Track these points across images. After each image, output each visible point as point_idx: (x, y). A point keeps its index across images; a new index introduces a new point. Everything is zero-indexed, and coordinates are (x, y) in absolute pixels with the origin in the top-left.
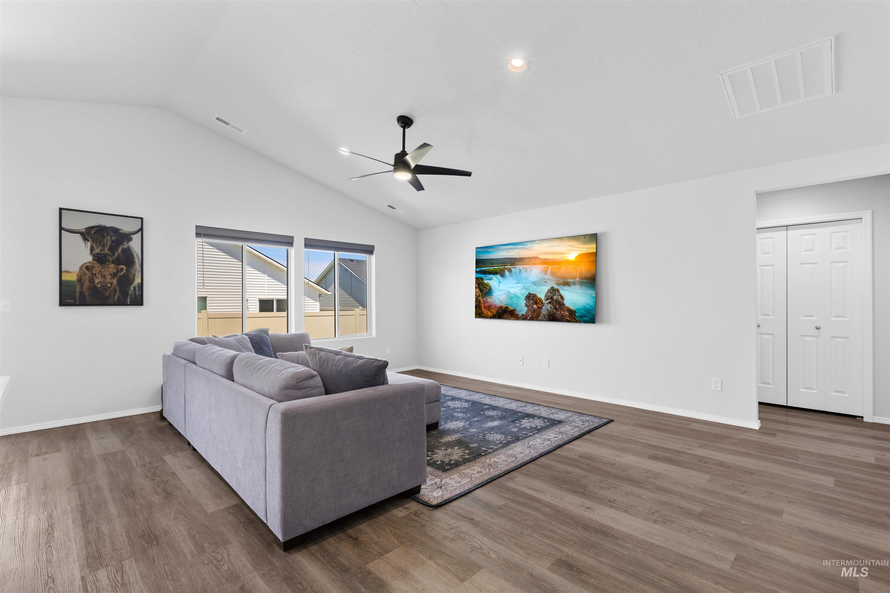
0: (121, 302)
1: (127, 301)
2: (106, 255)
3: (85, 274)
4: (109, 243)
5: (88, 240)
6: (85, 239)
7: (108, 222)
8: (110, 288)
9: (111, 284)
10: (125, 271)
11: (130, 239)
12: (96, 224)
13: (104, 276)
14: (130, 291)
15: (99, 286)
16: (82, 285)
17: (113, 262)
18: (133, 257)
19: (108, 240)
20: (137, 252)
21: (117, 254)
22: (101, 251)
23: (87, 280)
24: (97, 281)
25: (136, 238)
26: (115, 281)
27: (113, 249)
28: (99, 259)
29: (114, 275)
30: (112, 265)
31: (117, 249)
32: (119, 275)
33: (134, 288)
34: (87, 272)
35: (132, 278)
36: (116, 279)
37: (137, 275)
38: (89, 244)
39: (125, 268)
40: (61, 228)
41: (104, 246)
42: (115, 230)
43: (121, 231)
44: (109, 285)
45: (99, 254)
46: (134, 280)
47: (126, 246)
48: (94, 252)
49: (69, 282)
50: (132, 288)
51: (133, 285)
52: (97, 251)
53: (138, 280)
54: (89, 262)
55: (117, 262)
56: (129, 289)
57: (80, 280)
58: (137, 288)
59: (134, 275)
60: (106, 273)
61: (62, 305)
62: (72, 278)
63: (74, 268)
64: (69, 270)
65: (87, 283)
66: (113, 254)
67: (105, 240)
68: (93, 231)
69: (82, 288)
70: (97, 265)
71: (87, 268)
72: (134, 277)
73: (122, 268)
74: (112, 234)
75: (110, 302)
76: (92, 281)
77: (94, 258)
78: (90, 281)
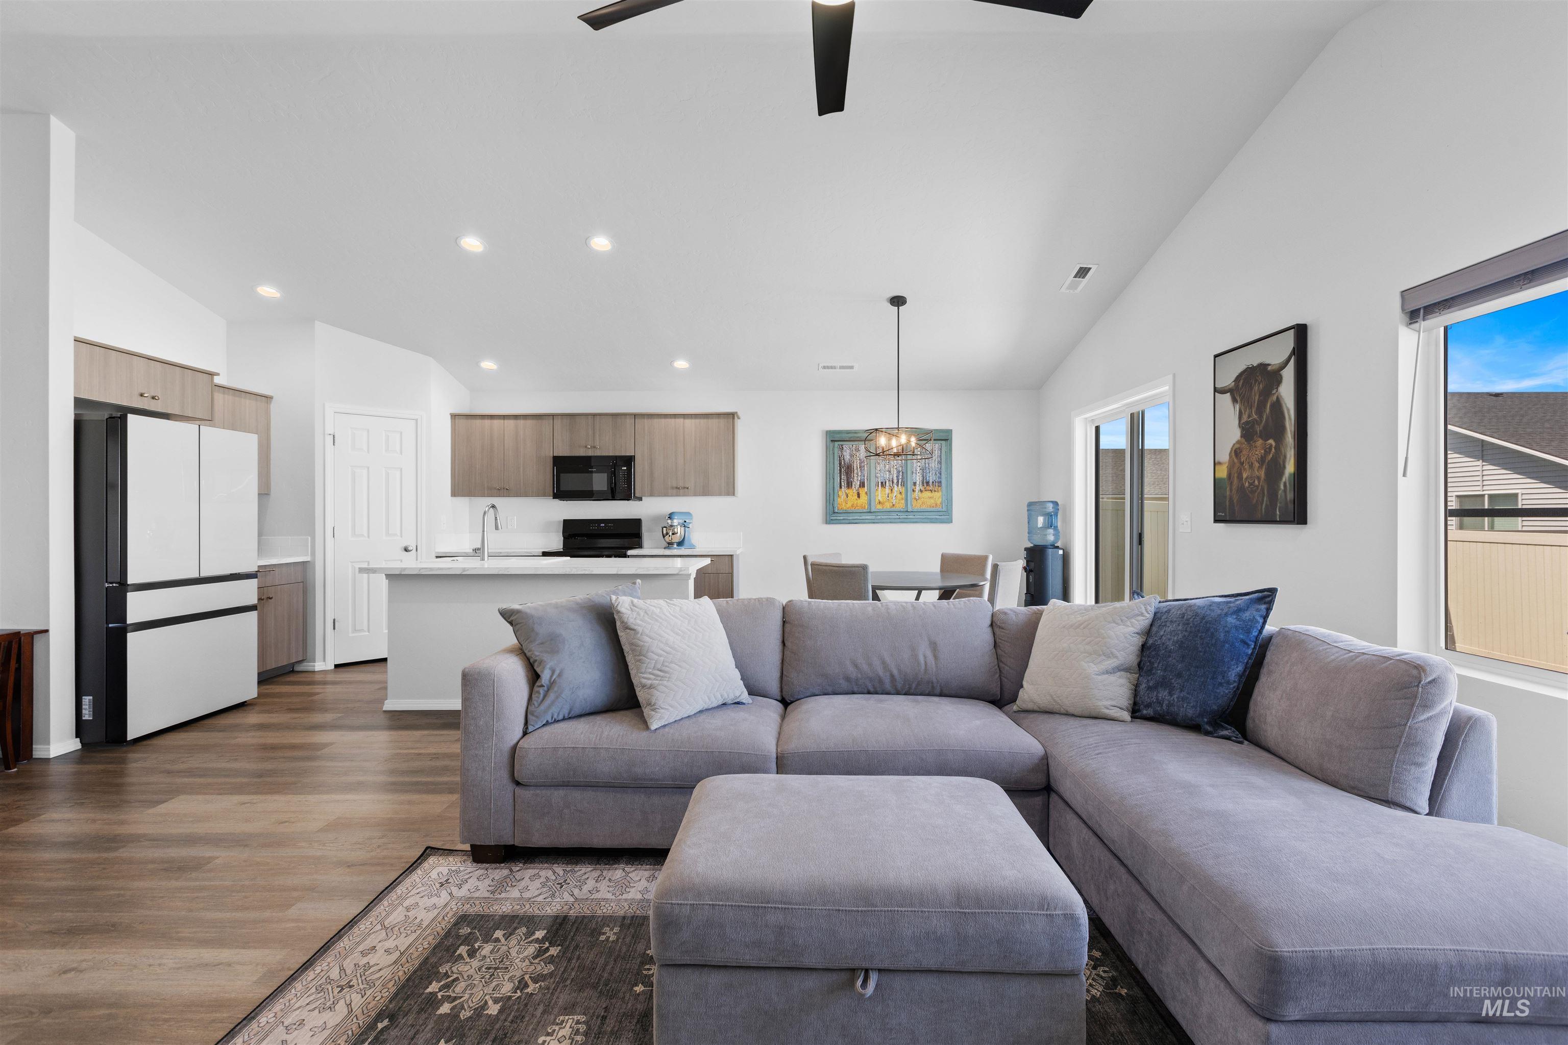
0: (1270, 517)
1: (1275, 514)
2: (1254, 422)
3: (1234, 464)
4: (1257, 397)
5: (1237, 403)
6: (1234, 400)
7: (1253, 358)
8: (1257, 487)
9: (1259, 478)
10: (1273, 450)
11: (1281, 380)
12: (1245, 367)
13: (1251, 466)
14: (1280, 492)
15: (1247, 484)
16: (1231, 484)
17: (1261, 437)
18: (1282, 417)
19: (1257, 392)
20: (1288, 405)
21: (1265, 417)
22: (1249, 416)
23: (1236, 475)
24: (1245, 476)
25: (1291, 372)
26: (1262, 474)
27: (1260, 411)
28: (1248, 431)
29: (1262, 460)
30: (1260, 442)
31: (1265, 407)
32: (1267, 461)
33: (1285, 483)
34: (1236, 460)
35: (1282, 463)
36: (1264, 469)
37: (1288, 456)
38: (1237, 408)
39: (1274, 444)
40: (1215, 391)
41: (1251, 408)
42: (1265, 367)
43: (1269, 368)
44: (1256, 482)
45: (1246, 423)
46: (1284, 467)
47: (1275, 398)
48: (1242, 421)
50: (1282, 487)
51: (1284, 480)
52: (1244, 419)
53: (1290, 468)
54: (1239, 441)
55: (1265, 436)
56: (1279, 486)
57: (1230, 475)
58: (1288, 484)
59: (1285, 457)
60: (1254, 459)
61: (1216, 521)
62: (1223, 473)
63: (1224, 456)
64: (1221, 460)
65: (1236, 481)
66: (1261, 417)
67: (1253, 393)
68: (1242, 381)
69: (1231, 490)
70: (1245, 445)
71: (1236, 452)
72: (1284, 462)
73: (1271, 445)
74: (1259, 379)
75: (1259, 517)
76: (1240, 477)
77: (1242, 432)
78: (1238, 477)
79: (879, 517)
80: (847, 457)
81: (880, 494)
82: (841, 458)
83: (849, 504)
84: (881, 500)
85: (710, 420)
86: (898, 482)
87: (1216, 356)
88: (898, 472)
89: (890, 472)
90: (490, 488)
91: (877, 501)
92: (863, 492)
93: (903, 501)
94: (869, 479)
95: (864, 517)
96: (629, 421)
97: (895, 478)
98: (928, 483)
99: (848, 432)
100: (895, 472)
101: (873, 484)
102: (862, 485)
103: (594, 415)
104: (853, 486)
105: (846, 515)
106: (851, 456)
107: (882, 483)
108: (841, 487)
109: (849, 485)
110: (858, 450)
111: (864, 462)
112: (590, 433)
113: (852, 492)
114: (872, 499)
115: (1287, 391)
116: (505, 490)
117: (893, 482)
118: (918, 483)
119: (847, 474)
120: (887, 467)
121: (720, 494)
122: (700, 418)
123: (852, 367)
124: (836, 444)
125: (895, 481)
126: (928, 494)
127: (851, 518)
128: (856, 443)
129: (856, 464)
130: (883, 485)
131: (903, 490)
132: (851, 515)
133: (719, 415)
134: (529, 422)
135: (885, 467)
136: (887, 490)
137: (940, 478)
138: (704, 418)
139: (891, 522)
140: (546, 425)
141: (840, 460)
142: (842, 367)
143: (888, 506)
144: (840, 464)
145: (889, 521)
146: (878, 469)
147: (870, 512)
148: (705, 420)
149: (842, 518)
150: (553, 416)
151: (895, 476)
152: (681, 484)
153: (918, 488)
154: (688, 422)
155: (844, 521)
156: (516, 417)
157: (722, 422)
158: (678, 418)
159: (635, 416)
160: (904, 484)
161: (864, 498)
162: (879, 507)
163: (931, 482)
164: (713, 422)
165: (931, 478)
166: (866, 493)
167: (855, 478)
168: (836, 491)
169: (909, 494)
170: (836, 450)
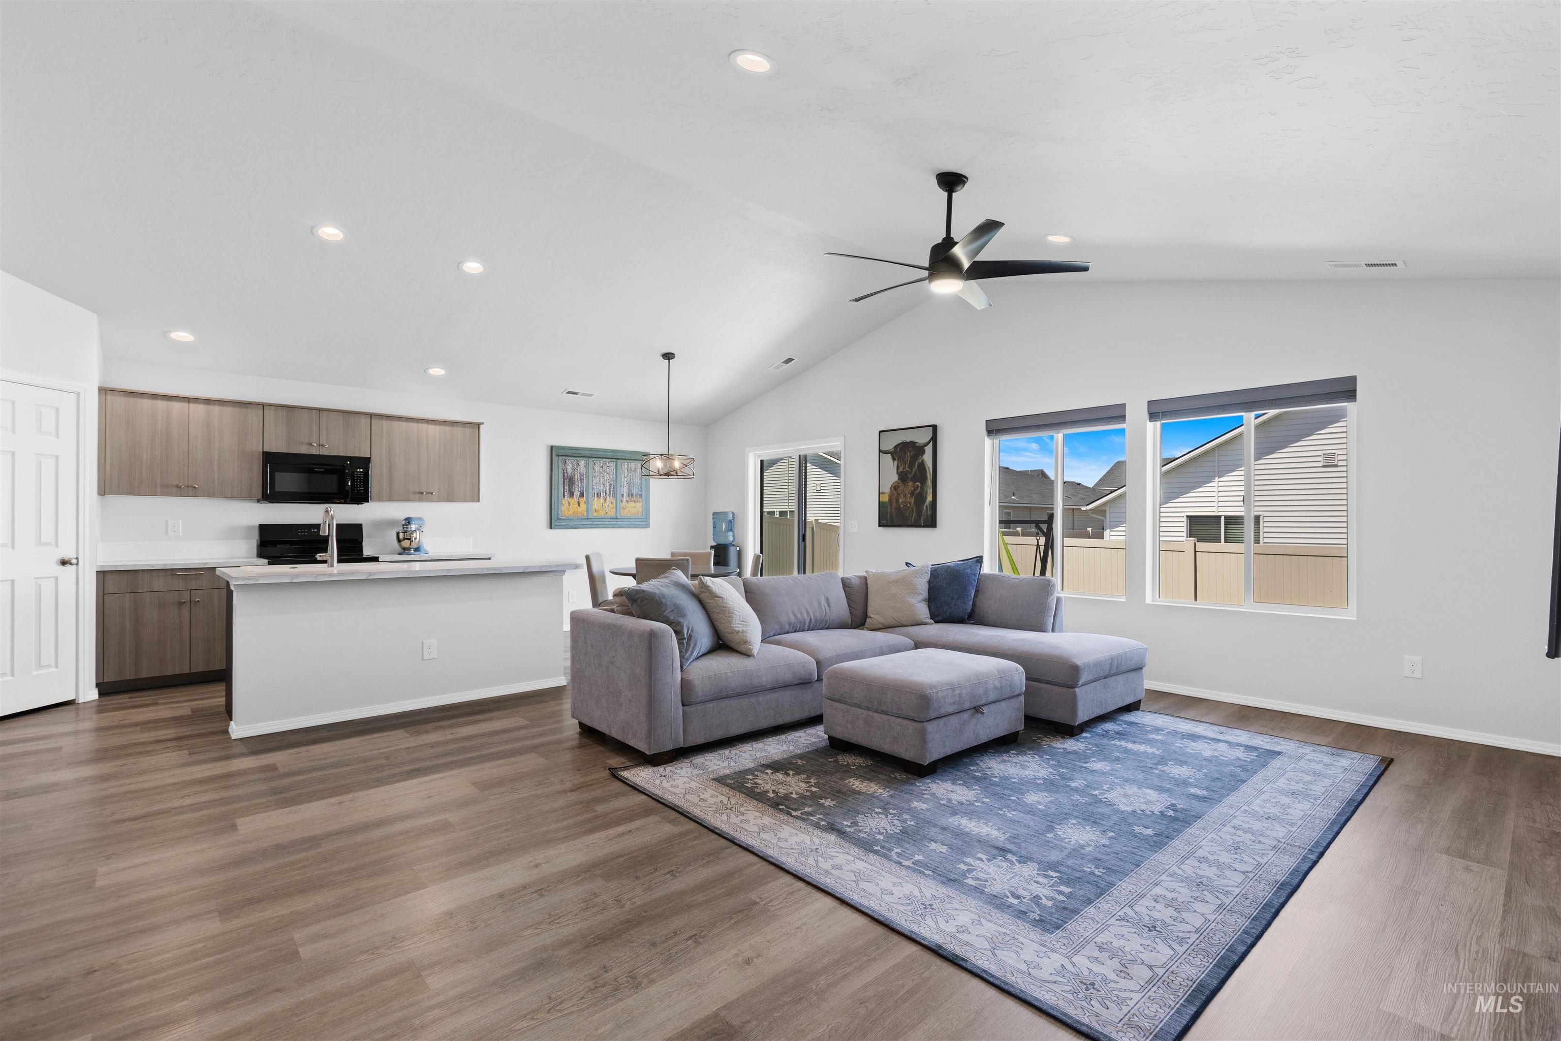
0: (916, 525)
1: (921, 522)
2: (907, 472)
3: (893, 493)
4: (909, 459)
5: (895, 460)
6: (894, 459)
7: (908, 437)
8: (909, 507)
9: (910, 503)
10: (918, 489)
11: (923, 452)
12: (901, 442)
13: (905, 496)
14: (923, 510)
15: (903, 506)
16: (891, 505)
17: (911, 480)
18: (926, 472)
19: (909, 454)
21: (914, 470)
22: (904, 469)
23: (895, 500)
24: (901, 501)
25: (929, 449)
26: (912, 500)
27: (911, 465)
28: (903, 477)
29: (912, 494)
30: (911, 483)
31: (914, 465)
32: (915, 494)
33: (927, 506)
34: (895, 492)
36: (913, 498)
37: (930, 492)
38: (896, 462)
40: (880, 451)
41: (905, 464)
42: (913, 444)
43: (917, 444)
44: (908, 505)
45: (902, 472)
46: (926, 498)
47: (919, 461)
48: (899, 471)
49: (884, 502)
50: (925, 508)
51: (926, 504)
52: (901, 469)
53: (929, 498)
54: (896, 482)
55: (914, 480)
56: (923, 508)
57: (890, 500)
58: (929, 507)
59: (927, 492)
60: (907, 492)
61: (880, 526)
62: (885, 498)
63: (887, 489)
64: (884, 491)
65: (894, 504)
66: (912, 470)
67: (906, 457)
68: (898, 449)
69: (891, 508)
70: (901, 484)
71: (895, 487)
72: (926, 495)
73: (918, 486)
74: (911, 449)
75: (910, 523)
76: (897, 501)
77: (899, 477)
78: (896, 502)
79: (595, 523)
80: (570, 471)
81: (596, 503)
82: (564, 471)
83: (571, 512)
84: (597, 509)
85: (455, 428)
86: (610, 493)
87: (880, 432)
88: (610, 485)
89: (604, 485)
90: (163, 486)
91: (594, 509)
92: (582, 501)
93: (614, 510)
94: (587, 490)
95: (583, 523)
96: (365, 421)
97: (608, 490)
98: (632, 495)
99: (571, 448)
100: (608, 485)
101: (591, 494)
102: (582, 495)
103: (320, 410)
104: (575, 496)
105: (567, 521)
106: (573, 469)
107: (597, 494)
108: (564, 496)
109: (571, 495)
110: (578, 465)
111: (583, 475)
112: (315, 428)
113: (573, 501)
114: (590, 508)
115: (927, 458)
116: (190, 489)
117: (606, 494)
118: (625, 495)
119: (569, 485)
120: (602, 481)
121: (465, 500)
122: (445, 425)
123: (590, 395)
124: (561, 458)
125: (608, 493)
126: (632, 504)
127: (572, 524)
128: (577, 458)
129: (577, 477)
130: (598, 495)
131: (613, 500)
132: (573, 521)
133: (464, 424)
134: (228, 410)
135: (600, 480)
136: (602, 500)
137: (641, 491)
138: (449, 425)
139: (604, 528)
140: (254, 417)
141: (564, 473)
142: (584, 394)
143: (602, 513)
144: (564, 476)
145: (603, 526)
146: (595, 482)
147: (588, 519)
148: (451, 428)
149: (565, 523)
150: (263, 405)
151: (608, 488)
152: (424, 489)
153: (625, 499)
154: (432, 428)
155: (566, 526)
156: (208, 401)
157: (468, 431)
158: (421, 423)
159: (372, 416)
160: (614, 495)
161: (583, 506)
162: (595, 514)
163: (634, 494)
164: (458, 431)
165: (635, 491)
166: (585, 502)
167: (576, 489)
168: (560, 500)
169: (618, 504)
170: (560, 464)
